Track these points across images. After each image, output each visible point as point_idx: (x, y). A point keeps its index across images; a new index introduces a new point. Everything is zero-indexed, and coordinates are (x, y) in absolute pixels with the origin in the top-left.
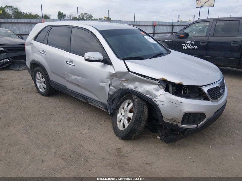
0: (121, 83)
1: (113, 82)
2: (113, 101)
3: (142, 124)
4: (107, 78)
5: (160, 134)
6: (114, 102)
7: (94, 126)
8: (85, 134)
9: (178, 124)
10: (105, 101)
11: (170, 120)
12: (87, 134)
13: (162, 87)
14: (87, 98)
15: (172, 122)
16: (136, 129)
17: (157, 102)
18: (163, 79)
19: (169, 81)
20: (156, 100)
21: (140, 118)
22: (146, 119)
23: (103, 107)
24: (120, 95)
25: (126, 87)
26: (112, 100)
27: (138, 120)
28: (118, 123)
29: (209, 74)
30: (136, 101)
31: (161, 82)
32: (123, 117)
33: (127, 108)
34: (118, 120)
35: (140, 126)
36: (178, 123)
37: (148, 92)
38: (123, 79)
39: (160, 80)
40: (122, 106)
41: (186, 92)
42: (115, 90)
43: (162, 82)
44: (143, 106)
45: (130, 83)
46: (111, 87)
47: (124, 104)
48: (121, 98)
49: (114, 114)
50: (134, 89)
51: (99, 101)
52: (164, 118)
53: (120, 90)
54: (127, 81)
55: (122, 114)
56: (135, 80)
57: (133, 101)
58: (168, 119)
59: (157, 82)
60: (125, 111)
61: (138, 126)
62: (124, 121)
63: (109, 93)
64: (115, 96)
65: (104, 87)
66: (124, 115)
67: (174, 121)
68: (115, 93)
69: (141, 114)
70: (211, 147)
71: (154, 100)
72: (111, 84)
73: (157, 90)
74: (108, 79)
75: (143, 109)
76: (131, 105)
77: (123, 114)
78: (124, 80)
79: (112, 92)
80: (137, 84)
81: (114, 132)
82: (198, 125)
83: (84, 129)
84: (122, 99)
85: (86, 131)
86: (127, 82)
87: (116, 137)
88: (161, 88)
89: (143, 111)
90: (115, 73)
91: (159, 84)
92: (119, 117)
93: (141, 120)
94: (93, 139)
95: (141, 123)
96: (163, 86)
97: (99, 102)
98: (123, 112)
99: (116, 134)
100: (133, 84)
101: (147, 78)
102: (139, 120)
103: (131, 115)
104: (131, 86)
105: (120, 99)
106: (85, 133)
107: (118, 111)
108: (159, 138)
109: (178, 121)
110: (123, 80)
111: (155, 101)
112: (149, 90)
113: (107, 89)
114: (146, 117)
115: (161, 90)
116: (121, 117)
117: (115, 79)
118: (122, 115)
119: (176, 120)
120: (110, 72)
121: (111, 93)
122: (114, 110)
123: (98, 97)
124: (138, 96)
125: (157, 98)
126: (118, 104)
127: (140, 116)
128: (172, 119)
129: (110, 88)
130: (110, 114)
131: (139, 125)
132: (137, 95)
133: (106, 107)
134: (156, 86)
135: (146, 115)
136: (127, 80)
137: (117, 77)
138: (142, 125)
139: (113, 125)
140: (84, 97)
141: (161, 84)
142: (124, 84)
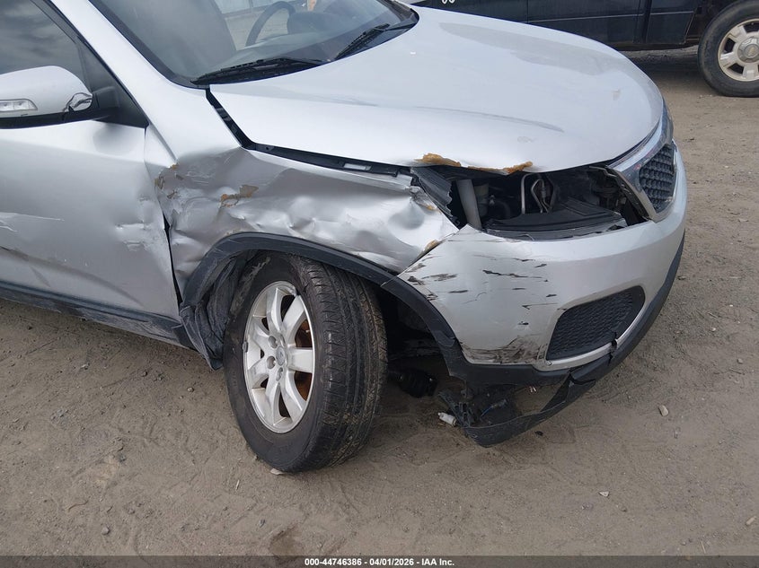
0: (221, 211)
1: (179, 210)
2: (206, 298)
3: (370, 396)
4: (144, 196)
5: (453, 405)
6: (214, 304)
7: (147, 431)
8: (108, 487)
9: (533, 362)
10: (167, 305)
11: (497, 353)
12: (118, 488)
13: (430, 204)
14: (78, 306)
15: (507, 362)
16: (344, 428)
17: (420, 283)
18: (433, 160)
19: (463, 166)
20: (418, 275)
21: (353, 371)
22: (381, 368)
23: (168, 334)
24: (231, 267)
25: (250, 227)
26: (199, 296)
27: (347, 384)
28: (255, 395)
29: (619, 91)
30: (318, 290)
31: (423, 176)
32: (272, 366)
33: (280, 325)
34: (250, 381)
35: (361, 407)
36: (535, 358)
37: (367, 237)
38: (229, 192)
39: (417, 168)
40: (255, 314)
41: (539, 196)
42: (203, 249)
43: (429, 179)
44: (357, 309)
45: (266, 207)
46: (179, 240)
47: (265, 302)
48: (244, 279)
49: (227, 356)
50: (295, 234)
51: (137, 313)
52: (465, 352)
53: (225, 244)
54: (248, 196)
55: (262, 354)
56: (288, 187)
57: (302, 292)
58: (488, 352)
59: (404, 181)
60: (273, 339)
61: (350, 410)
62: (279, 388)
63: (178, 267)
64: (210, 276)
65: (141, 245)
66: (272, 359)
67: (518, 355)
68: (205, 261)
69: (354, 354)
70: (665, 411)
71: (404, 276)
72: (175, 224)
73: (414, 224)
74: (147, 203)
75: (360, 321)
76: (298, 309)
77: (270, 352)
78: (232, 197)
79: (190, 261)
80: (302, 204)
81: (245, 443)
82: (614, 344)
83: (101, 462)
84: (248, 281)
85: (112, 467)
86: (248, 201)
87: (259, 464)
88: (428, 210)
89: (361, 331)
90: (174, 168)
91: (416, 189)
92: (253, 370)
93: (362, 378)
94: (152, 512)
95: (362, 392)
96: (437, 198)
97: (140, 317)
98: (269, 344)
99: (255, 451)
100: (283, 209)
101: (348, 166)
102: (353, 382)
103: (305, 360)
104: (275, 221)
105: (239, 285)
106: (104, 484)
107: (242, 339)
108: (448, 419)
109: (532, 351)
110: (225, 198)
111: (412, 279)
112: (368, 228)
113: (161, 250)
114: (382, 355)
115: (432, 217)
116: (263, 368)
117: (184, 194)
118: (266, 357)
119: (524, 347)
120: (149, 167)
121: (186, 266)
122: (224, 337)
123: (125, 294)
124: (322, 264)
125: (421, 266)
126: (233, 308)
127: (354, 361)
128: (505, 349)
129: (173, 243)
130: (207, 358)
131: (355, 406)
132: (314, 262)
133: (181, 333)
134: (402, 205)
135: (378, 345)
136: (248, 193)
137: (195, 186)
138: (368, 399)
139: (234, 403)
140: (62, 303)
141: (425, 188)
142: (241, 215)
